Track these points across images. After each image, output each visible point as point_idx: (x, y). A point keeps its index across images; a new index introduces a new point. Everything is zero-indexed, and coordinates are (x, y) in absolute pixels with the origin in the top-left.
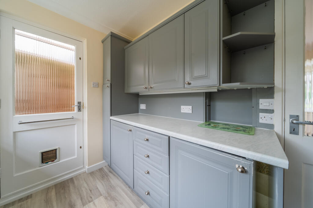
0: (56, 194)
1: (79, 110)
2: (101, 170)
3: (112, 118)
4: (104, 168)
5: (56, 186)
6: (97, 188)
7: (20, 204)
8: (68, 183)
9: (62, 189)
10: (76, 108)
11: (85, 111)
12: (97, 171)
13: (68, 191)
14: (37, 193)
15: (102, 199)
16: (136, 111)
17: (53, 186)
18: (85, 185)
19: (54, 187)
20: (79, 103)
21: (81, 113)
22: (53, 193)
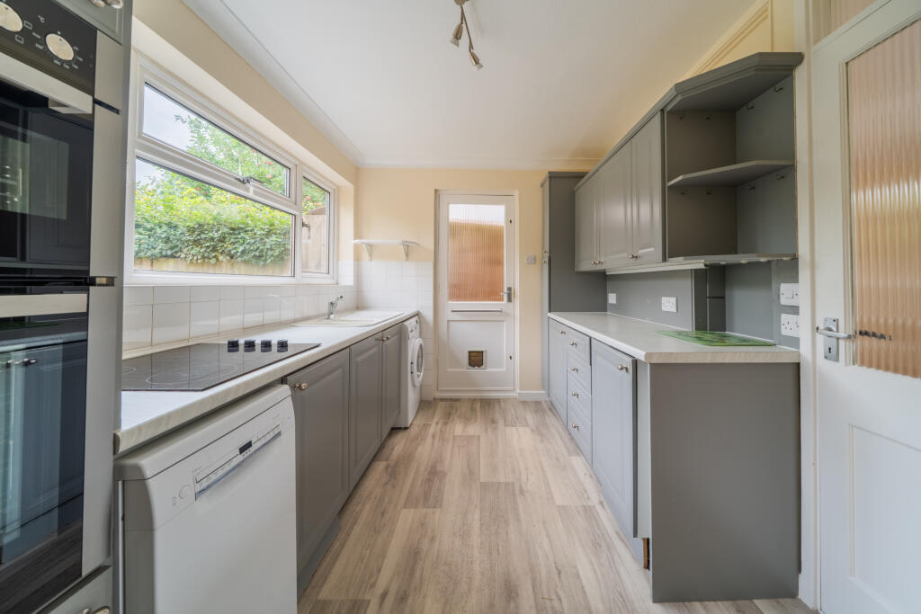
1: (510, 300)
2: (537, 403)
3: (551, 315)
4: (543, 403)
5: (482, 400)
6: (526, 419)
9: (488, 406)
10: (505, 297)
11: (517, 301)
12: (532, 402)
13: (492, 409)
14: (464, 399)
15: (527, 429)
16: (602, 307)
17: (478, 399)
18: (513, 412)
19: (479, 401)
20: (509, 289)
21: (511, 304)
22: (478, 405)
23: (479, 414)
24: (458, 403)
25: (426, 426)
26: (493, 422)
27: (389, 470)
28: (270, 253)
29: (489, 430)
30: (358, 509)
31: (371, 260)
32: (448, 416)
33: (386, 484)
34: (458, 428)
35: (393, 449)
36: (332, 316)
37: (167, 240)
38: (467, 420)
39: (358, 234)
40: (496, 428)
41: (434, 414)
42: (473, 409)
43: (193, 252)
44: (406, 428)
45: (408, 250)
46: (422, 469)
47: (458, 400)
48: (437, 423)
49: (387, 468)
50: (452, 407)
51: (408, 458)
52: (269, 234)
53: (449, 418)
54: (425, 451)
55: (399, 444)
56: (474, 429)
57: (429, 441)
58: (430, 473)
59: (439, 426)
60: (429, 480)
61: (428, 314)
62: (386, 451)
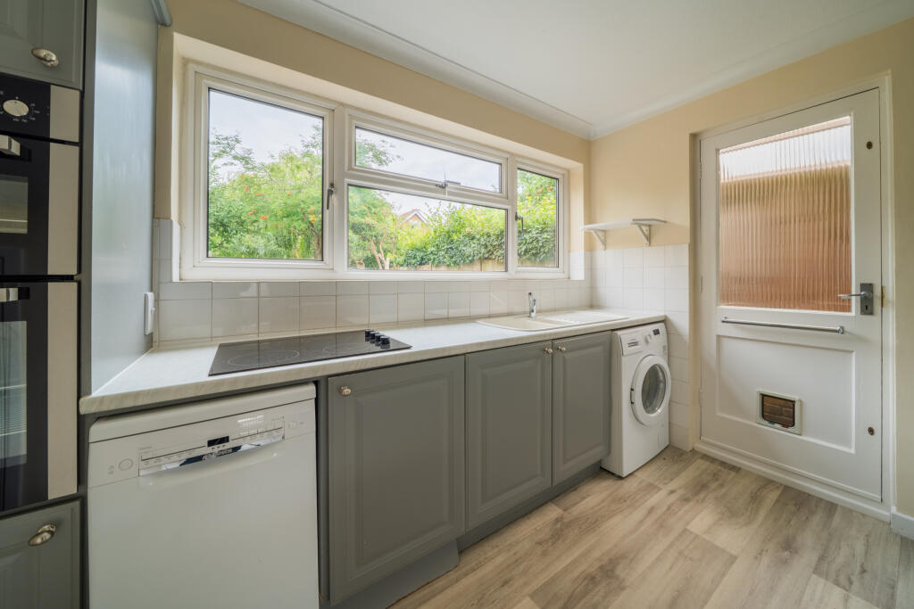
0: (777, 501)
1: (867, 309)
5: (787, 489)
6: (893, 587)
7: (719, 468)
8: (816, 506)
9: (796, 505)
10: (855, 303)
13: (804, 518)
14: (749, 473)
17: (781, 484)
18: (859, 547)
19: (782, 488)
21: (875, 319)
22: (772, 496)
23: (762, 513)
24: (733, 474)
25: (651, 488)
26: (789, 546)
27: (558, 526)
28: (542, 250)
29: (766, 560)
30: (490, 554)
31: (605, 249)
32: (699, 488)
33: (540, 543)
34: (702, 519)
35: (583, 498)
36: (533, 314)
37: (486, 246)
38: (730, 513)
39: (590, 218)
40: (785, 562)
41: (677, 474)
42: (755, 499)
43: (498, 254)
44: (620, 478)
45: (650, 231)
46: (596, 554)
47: (736, 469)
48: (672, 492)
49: (557, 520)
50: (715, 476)
51: (591, 523)
52: (542, 231)
53: (697, 494)
54: (620, 529)
55: (595, 496)
56: (733, 538)
57: (638, 514)
58: (601, 567)
59: (673, 497)
60: (592, 580)
61: (682, 322)
62: (573, 497)
